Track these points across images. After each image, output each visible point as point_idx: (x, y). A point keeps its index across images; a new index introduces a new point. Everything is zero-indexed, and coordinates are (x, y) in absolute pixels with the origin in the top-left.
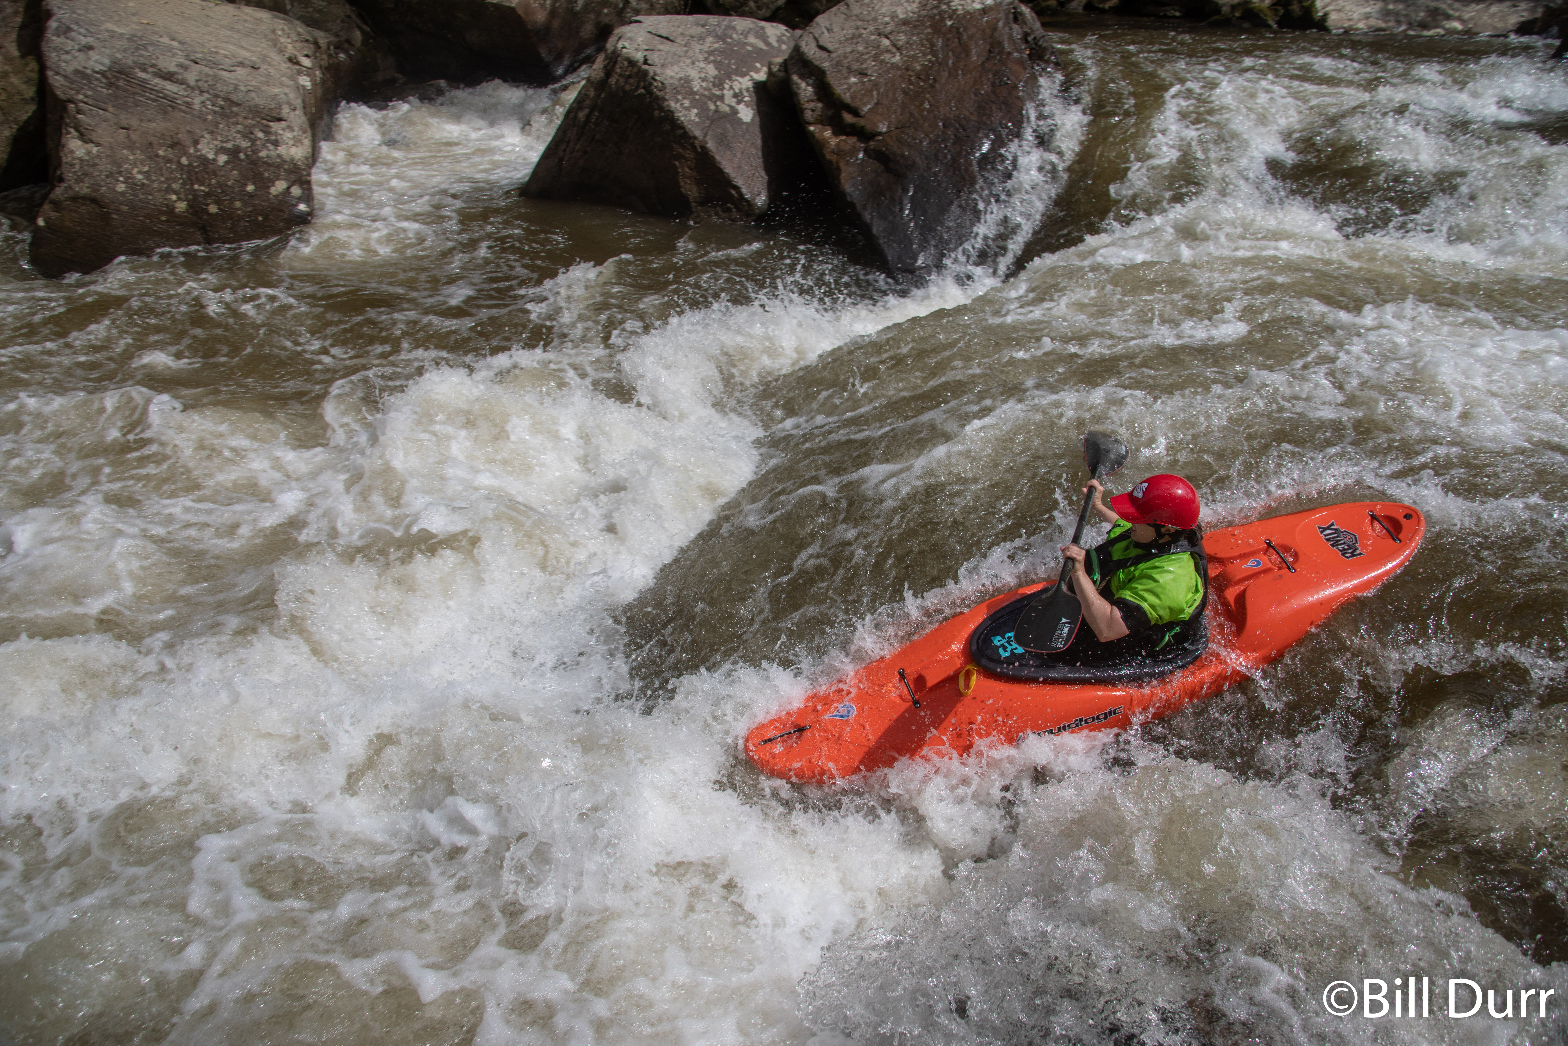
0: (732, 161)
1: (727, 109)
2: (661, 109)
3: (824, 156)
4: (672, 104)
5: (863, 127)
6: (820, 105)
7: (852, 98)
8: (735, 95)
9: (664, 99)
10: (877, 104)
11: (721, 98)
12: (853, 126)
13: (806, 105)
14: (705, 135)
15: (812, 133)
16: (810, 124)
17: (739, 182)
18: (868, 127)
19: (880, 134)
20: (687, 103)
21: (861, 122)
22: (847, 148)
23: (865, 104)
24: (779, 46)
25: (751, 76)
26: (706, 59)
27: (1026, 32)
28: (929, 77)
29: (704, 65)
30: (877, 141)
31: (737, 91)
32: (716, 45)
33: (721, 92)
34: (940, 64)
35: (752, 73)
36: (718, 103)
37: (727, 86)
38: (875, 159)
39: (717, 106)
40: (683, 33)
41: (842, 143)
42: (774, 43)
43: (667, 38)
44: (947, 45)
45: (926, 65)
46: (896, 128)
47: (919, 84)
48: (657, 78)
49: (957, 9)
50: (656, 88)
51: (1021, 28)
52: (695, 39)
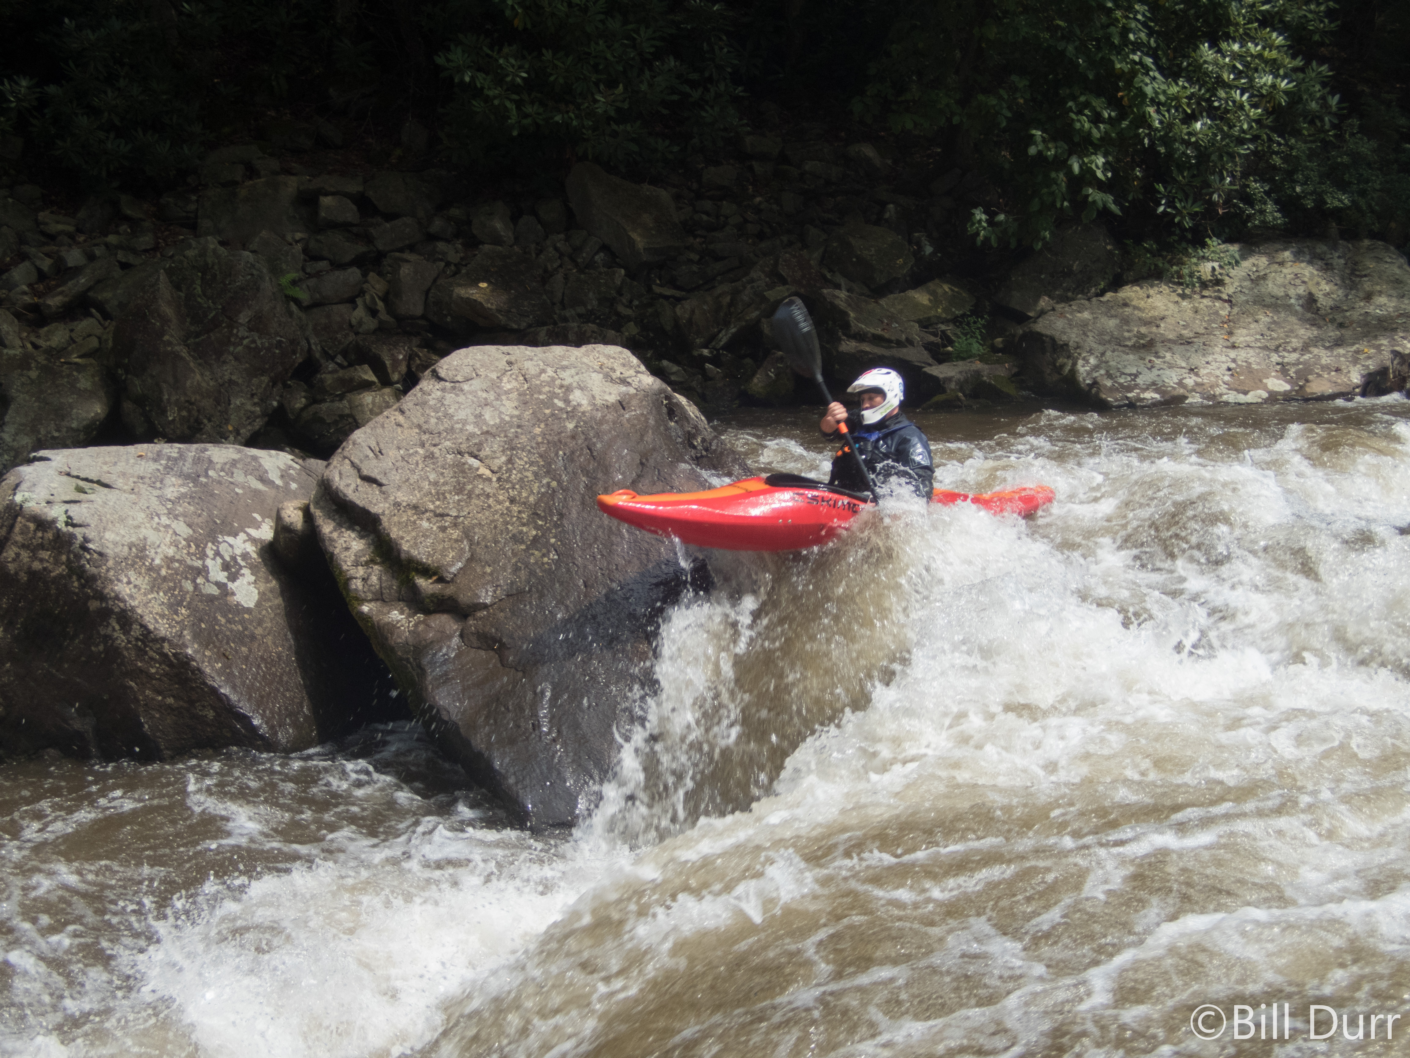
1: (214, 591)
2: (101, 597)
3: (392, 652)
4: (120, 586)
5: (454, 598)
6: (375, 570)
7: (429, 553)
8: (226, 567)
9: (104, 580)
10: (470, 560)
11: (203, 571)
12: (436, 597)
13: (352, 572)
14: (181, 634)
15: (367, 617)
16: (362, 601)
17: (245, 708)
18: (465, 598)
19: (484, 606)
20: (144, 583)
21: (450, 590)
22: (431, 632)
23: (452, 563)
24: (287, 484)
25: (248, 534)
26: (170, 512)
27: (689, 432)
28: (551, 510)
29: (168, 522)
30: (481, 618)
31: (228, 559)
32: (183, 490)
33: (200, 562)
34: (565, 490)
35: (250, 531)
36: (200, 580)
37: (210, 553)
38: (479, 648)
39: (196, 586)
40: (124, 474)
41: (421, 627)
42: (279, 482)
43: (99, 483)
44: (572, 460)
45: (543, 494)
46: (508, 596)
47: (536, 523)
48: (91, 546)
49: (579, 405)
50: (88, 561)
51: (682, 426)
52: (147, 480)
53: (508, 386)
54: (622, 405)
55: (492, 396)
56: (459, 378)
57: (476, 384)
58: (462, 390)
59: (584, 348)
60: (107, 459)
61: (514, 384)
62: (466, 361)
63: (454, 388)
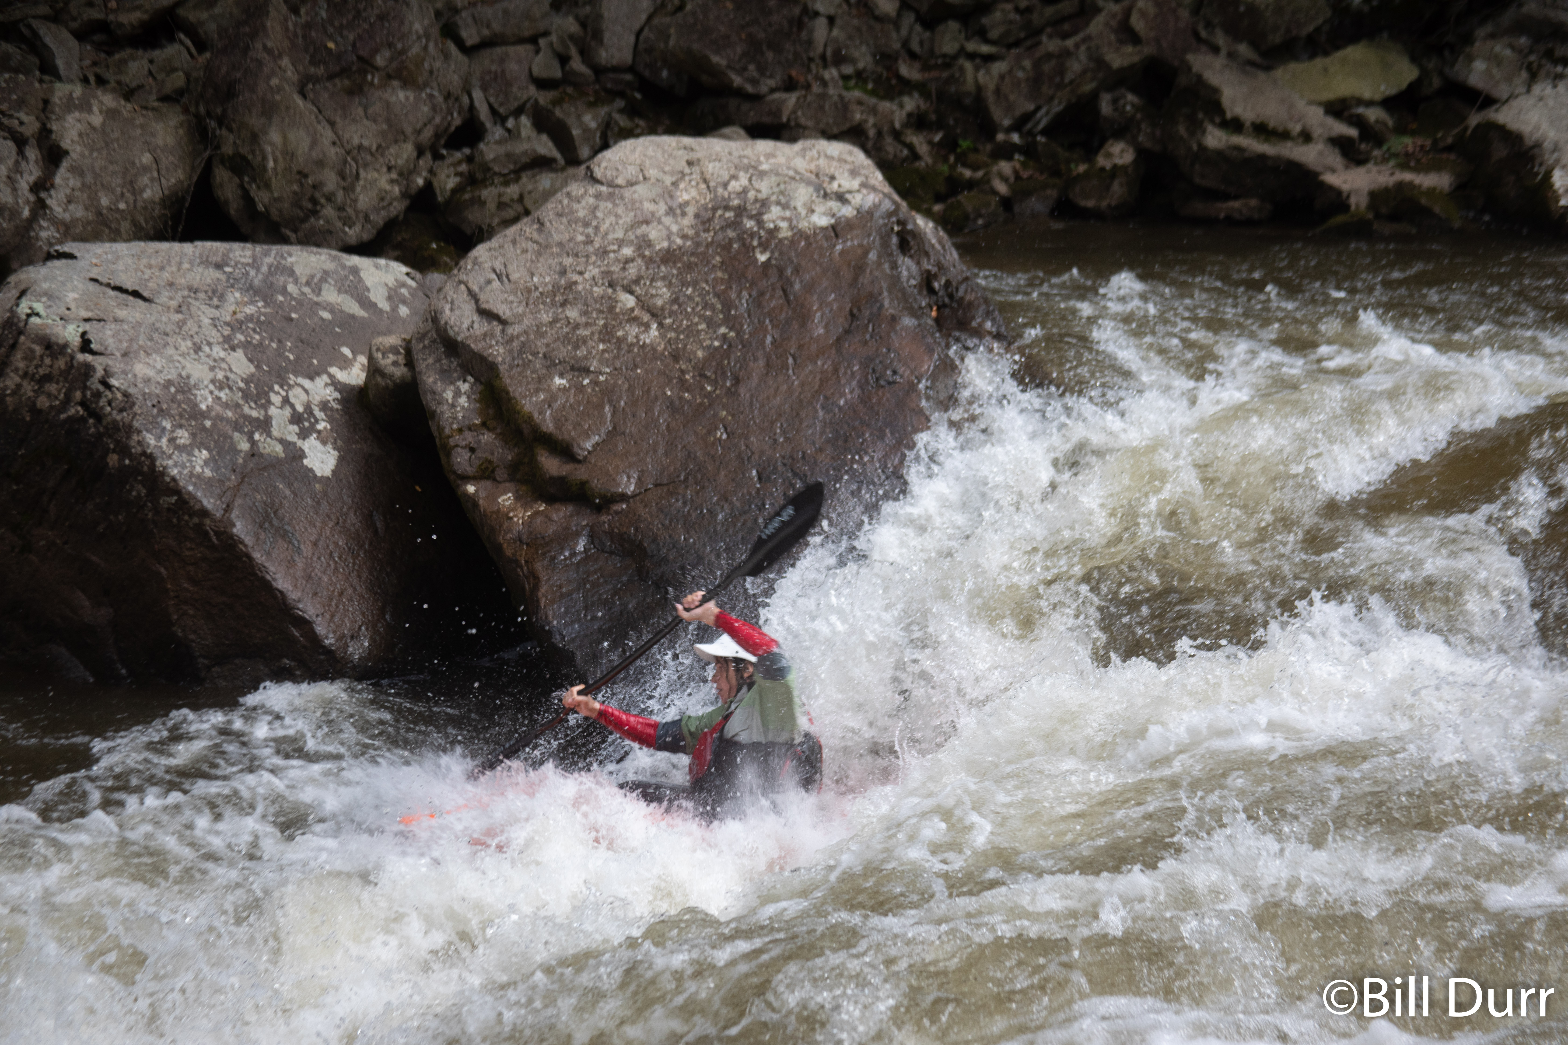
0: (291, 564)
1: (278, 449)
2: (124, 450)
3: (499, 548)
4: (151, 440)
5: (583, 484)
6: (487, 437)
7: (556, 420)
8: (296, 418)
9: (129, 429)
10: (613, 433)
11: (265, 425)
12: (561, 481)
13: (457, 439)
14: (228, 509)
15: (472, 500)
16: (466, 479)
17: (307, 609)
18: (597, 484)
19: (623, 497)
20: (183, 436)
21: (581, 473)
22: (551, 530)
23: (587, 435)
24: (395, 309)
25: (331, 376)
26: (227, 339)
27: (928, 272)
28: (724, 373)
29: (222, 354)
30: (617, 513)
31: (300, 409)
32: (250, 310)
33: (262, 412)
34: (745, 345)
35: (333, 370)
36: (257, 436)
37: (276, 399)
38: (612, 553)
39: (253, 443)
40: (171, 284)
41: (539, 520)
42: (384, 305)
43: (136, 294)
44: (759, 305)
45: (716, 349)
46: (656, 485)
47: (703, 388)
48: (114, 382)
49: (777, 229)
50: (110, 403)
51: (918, 263)
52: (202, 295)
53: (686, 197)
54: (836, 230)
55: (662, 208)
56: (620, 181)
57: (641, 190)
58: (622, 198)
59: (798, 146)
60: (153, 262)
61: (694, 193)
62: (632, 158)
63: (611, 196)
